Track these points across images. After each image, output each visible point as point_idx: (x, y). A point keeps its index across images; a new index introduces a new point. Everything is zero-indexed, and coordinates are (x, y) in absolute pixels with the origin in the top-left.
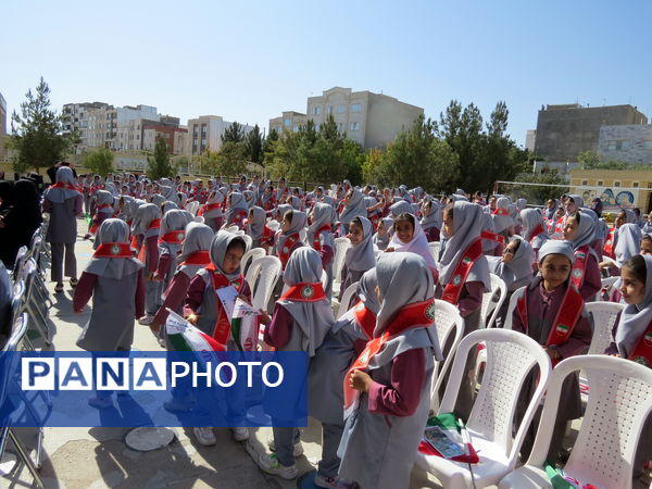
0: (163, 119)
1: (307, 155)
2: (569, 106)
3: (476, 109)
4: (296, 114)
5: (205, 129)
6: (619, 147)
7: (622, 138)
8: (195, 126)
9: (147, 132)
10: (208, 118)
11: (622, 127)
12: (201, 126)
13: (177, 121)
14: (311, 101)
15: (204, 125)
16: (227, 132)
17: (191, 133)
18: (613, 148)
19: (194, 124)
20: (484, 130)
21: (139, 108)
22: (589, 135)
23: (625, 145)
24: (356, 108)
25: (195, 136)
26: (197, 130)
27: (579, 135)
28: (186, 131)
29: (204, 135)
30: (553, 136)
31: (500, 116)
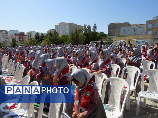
0: (20, 33)
1: (50, 39)
2: (114, 23)
3: (90, 26)
4: (53, 29)
5: (31, 35)
6: (125, 32)
7: (125, 30)
8: (28, 34)
9: (16, 36)
10: (32, 32)
11: (125, 27)
12: (30, 34)
13: (24, 33)
14: (56, 26)
15: (31, 34)
16: (36, 35)
17: (27, 36)
18: (123, 32)
19: (28, 33)
20: (92, 30)
21: (14, 31)
22: (119, 29)
23: (126, 31)
24: (67, 27)
25: (29, 36)
26: (29, 35)
27: (117, 30)
28: (26, 35)
29: (31, 36)
30: (112, 30)
31: (95, 27)
